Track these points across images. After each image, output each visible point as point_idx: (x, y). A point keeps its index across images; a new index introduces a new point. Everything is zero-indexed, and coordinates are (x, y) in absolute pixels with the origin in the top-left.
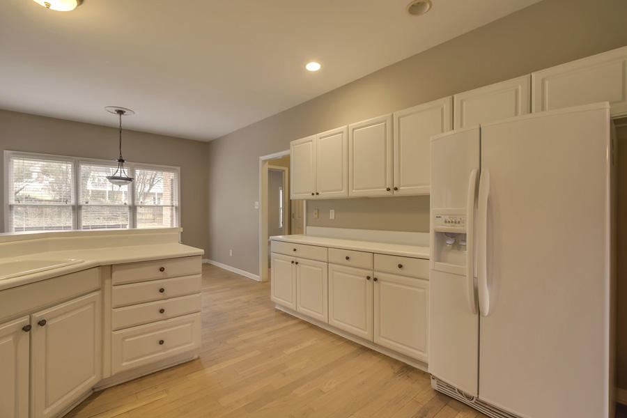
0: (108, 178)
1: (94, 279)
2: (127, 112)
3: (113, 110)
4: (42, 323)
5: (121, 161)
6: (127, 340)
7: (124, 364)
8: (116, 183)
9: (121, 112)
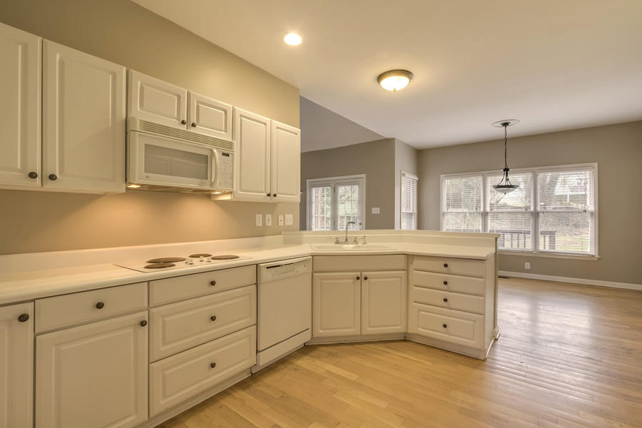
0: (494, 187)
1: (401, 263)
2: (512, 122)
3: (499, 124)
4: (366, 278)
5: (506, 170)
6: (422, 312)
7: (420, 329)
8: (501, 191)
9: (505, 124)
